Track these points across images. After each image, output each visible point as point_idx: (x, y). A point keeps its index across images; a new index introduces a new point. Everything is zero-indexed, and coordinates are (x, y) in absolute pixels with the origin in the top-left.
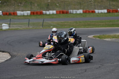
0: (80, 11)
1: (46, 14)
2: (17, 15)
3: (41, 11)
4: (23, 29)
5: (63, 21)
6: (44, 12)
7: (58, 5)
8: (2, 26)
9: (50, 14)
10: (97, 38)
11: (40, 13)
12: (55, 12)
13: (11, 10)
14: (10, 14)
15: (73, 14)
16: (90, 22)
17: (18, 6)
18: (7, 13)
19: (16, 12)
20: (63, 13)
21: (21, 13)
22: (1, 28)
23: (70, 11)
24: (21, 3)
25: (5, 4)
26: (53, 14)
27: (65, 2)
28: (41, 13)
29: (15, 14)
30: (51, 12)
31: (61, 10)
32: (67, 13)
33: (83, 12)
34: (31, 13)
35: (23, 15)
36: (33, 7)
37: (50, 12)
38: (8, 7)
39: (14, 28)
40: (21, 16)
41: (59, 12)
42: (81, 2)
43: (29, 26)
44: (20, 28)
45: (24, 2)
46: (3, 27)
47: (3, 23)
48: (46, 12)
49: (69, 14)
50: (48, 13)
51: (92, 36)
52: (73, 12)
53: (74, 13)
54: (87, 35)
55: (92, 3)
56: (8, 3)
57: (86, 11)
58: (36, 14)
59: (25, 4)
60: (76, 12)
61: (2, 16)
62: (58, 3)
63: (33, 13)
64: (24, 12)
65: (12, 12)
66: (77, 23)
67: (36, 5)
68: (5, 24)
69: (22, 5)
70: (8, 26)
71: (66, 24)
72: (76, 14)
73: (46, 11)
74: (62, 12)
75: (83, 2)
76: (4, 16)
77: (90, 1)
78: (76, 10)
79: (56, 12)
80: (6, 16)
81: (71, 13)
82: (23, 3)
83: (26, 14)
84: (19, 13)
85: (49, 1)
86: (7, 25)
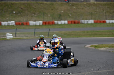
0: (91, 21)
1: (58, 24)
2: (29, 25)
3: (53, 21)
4: (26, 39)
5: (70, 31)
6: (56, 22)
7: (70, 15)
8: (7, 35)
9: (61, 24)
10: (93, 48)
11: (51, 23)
12: (66, 22)
13: (24, 20)
14: (23, 24)
15: (84, 24)
16: (98, 31)
17: (32, 16)
18: (19, 23)
19: (28, 22)
20: (75, 23)
21: (33, 23)
22: (5, 37)
23: (81, 21)
24: (34, 14)
25: (19, 14)
26: (65, 24)
27: (78, 12)
28: (53, 23)
29: (27, 24)
30: (63, 22)
31: (72, 20)
32: (78, 23)
33: (95, 22)
34: (43, 23)
35: (35, 25)
36: (46, 17)
37: (61, 23)
38: (22, 17)
39: (19, 37)
40: (33, 26)
41: (70, 22)
42: (93, 12)
43: (35, 36)
44: (25, 37)
45: (38, 12)
46: (7, 37)
47: (7, 33)
48: (58, 23)
49: (81, 24)
50: (60, 23)
51: (90, 45)
52: (84, 22)
53: (86, 23)
54: (85, 45)
55: (103, 14)
56: (22, 14)
57: (97, 21)
58: (48, 24)
59: (39, 14)
60: (87, 22)
61: (15, 26)
62: (71, 14)
63: (45, 23)
64: (36, 22)
65: (25, 22)
66: (84, 33)
67: (49, 15)
68: (9, 33)
69: (36, 15)
70: (12, 36)
71: (73, 33)
72: (88, 24)
73: (58, 21)
74: (73, 22)
75: (96, 13)
76: (17, 26)
77: (102, 12)
78: (87, 21)
79: (68, 22)
80: (19, 26)
81: (82, 23)
82: (37, 14)
83: (38, 24)
84: (32, 23)
85: (62, 12)
86: (11, 34)
